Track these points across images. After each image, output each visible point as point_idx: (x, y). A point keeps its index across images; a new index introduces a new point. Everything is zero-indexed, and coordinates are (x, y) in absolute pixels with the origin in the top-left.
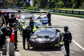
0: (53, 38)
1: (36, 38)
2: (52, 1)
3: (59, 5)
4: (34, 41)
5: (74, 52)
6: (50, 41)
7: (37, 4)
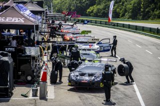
0: (98, 77)
1: (77, 76)
2: (146, 10)
3: (155, 15)
4: (75, 79)
5: (123, 95)
6: (94, 80)
7: (127, 13)
